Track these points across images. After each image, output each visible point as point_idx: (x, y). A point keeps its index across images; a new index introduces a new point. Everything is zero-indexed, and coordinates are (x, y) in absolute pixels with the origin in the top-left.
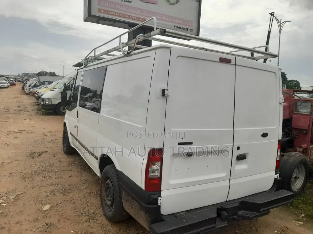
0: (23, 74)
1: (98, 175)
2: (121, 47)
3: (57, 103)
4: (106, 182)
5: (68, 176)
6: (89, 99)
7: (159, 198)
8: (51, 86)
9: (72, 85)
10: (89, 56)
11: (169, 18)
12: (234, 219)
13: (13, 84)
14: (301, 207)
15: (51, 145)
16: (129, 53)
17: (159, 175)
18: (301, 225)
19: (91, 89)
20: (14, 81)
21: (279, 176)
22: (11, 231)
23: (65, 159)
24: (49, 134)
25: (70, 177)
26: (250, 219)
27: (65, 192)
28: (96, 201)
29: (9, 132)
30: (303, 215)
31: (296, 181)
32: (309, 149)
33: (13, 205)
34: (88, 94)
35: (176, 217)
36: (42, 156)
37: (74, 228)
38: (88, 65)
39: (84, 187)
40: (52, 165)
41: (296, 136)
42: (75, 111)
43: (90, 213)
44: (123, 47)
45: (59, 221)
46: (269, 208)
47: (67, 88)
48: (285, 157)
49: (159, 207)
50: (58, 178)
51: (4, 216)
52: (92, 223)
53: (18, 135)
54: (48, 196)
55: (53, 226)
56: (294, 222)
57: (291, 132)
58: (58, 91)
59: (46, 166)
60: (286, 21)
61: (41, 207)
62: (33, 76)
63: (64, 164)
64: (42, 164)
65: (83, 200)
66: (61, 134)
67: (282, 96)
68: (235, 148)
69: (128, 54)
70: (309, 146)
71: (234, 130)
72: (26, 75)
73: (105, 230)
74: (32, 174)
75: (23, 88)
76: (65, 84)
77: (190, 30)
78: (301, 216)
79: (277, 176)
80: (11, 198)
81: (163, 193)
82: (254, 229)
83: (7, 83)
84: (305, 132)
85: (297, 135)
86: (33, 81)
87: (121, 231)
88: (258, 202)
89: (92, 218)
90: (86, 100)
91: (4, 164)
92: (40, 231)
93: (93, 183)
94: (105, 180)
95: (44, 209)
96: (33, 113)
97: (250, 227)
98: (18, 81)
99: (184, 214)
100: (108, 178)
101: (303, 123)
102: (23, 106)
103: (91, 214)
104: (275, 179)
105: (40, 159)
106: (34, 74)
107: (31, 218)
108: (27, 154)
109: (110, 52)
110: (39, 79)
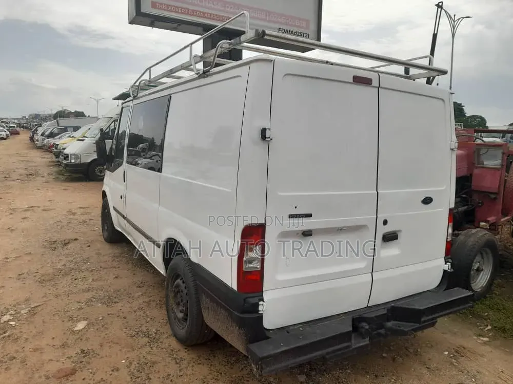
0: (30, 115)
1: (162, 273)
2: (193, 63)
3: (89, 161)
4: (174, 282)
5: (112, 276)
6: (142, 154)
7: (261, 303)
8: (78, 134)
9: (114, 130)
10: (140, 80)
11: (269, 15)
12: (379, 335)
13: (14, 133)
14: (487, 316)
15: (84, 229)
16: (207, 72)
17: (259, 267)
18: (485, 343)
19: (144, 136)
20: (17, 127)
21: (451, 268)
22: (26, 363)
23: (108, 250)
24: (79, 212)
25: (116, 277)
26: (404, 333)
27: (109, 301)
28: (159, 314)
29: (13, 210)
30: (489, 327)
31: (478, 275)
32: (499, 224)
33: (27, 323)
34: (141, 146)
35: (288, 333)
36: (69, 246)
37: (127, 356)
38: (140, 95)
39: (140, 293)
40: (86, 261)
41: (479, 203)
42: (120, 171)
43: (150, 333)
44: (196, 63)
45: (101, 345)
46: (434, 316)
47: (105, 135)
48: (461, 238)
49: (261, 317)
50: (97, 280)
51: (13, 340)
52: (154, 348)
53: (28, 214)
54: (81, 308)
55: (92, 354)
56: (475, 338)
57: (471, 197)
58: (90, 142)
59: (76, 263)
60: (463, 18)
61: (71, 326)
62: (47, 118)
63: (106, 258)
64: (70, 259)
65: (138, 313)
66: (98, 211)
67: (455, 139)
68: (380, 222)
69: (205, 74)
70: (500, 220)
71: (378, 193)
72: (36, 116)
73: (175, 358)
74: (55, 275)
75: (32, 139)
76: (102, 130)
77: (305, 35)
78: (486, 329)
79: (447, 267)
80: (23, 312)
81: (266, 296)
82: (411, 351)
83: (5, 132)
84: (493, 196)
85: (480, 201)
86: (47, 127)
87: (201, 358)
88: (417, 307)
89: (153, 339)
90: (138, 154)
91: (8, 260)
92: (72, 362)
93: (154, 286)
94: (173, 279)
95: (77, 328)
96: (51, 178)
97: (406, 348)
98: (24, 127)
99: (301, 327)
100: (177, 276)
101: (489, 183)
102: (33, 168)
103: (152, 334)
104: (445, 271)
105: (67, 251)
106: (50, 115)
107: (58, 343)
108: (45, 244)
109: (175, 72)
110: (58, 123)
